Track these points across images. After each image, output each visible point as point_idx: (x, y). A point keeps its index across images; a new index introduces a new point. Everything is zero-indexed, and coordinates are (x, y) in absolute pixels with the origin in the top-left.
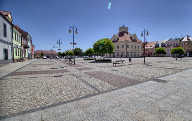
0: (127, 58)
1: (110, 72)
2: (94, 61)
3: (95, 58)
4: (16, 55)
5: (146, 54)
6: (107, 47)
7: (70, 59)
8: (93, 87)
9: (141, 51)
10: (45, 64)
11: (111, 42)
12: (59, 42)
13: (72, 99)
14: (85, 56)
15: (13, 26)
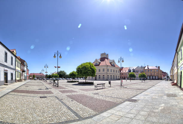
0: (107, 80)
1: (92, 95)
2: (77, 83)
3: (78, 80)
4: (17, 77)
5: (122, 77)
6: (89, 70)
7: (54, 81)
8: (74, 112)
9: (118, 75)
10: (35, 85)
11: (94, 66)
12: (46, 66)
13: (52, 122)
14: (69, 78)
15: (16, 57)
